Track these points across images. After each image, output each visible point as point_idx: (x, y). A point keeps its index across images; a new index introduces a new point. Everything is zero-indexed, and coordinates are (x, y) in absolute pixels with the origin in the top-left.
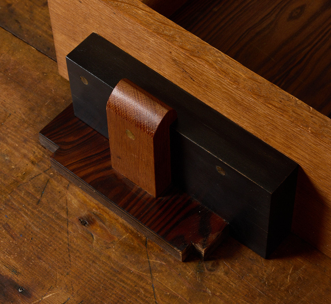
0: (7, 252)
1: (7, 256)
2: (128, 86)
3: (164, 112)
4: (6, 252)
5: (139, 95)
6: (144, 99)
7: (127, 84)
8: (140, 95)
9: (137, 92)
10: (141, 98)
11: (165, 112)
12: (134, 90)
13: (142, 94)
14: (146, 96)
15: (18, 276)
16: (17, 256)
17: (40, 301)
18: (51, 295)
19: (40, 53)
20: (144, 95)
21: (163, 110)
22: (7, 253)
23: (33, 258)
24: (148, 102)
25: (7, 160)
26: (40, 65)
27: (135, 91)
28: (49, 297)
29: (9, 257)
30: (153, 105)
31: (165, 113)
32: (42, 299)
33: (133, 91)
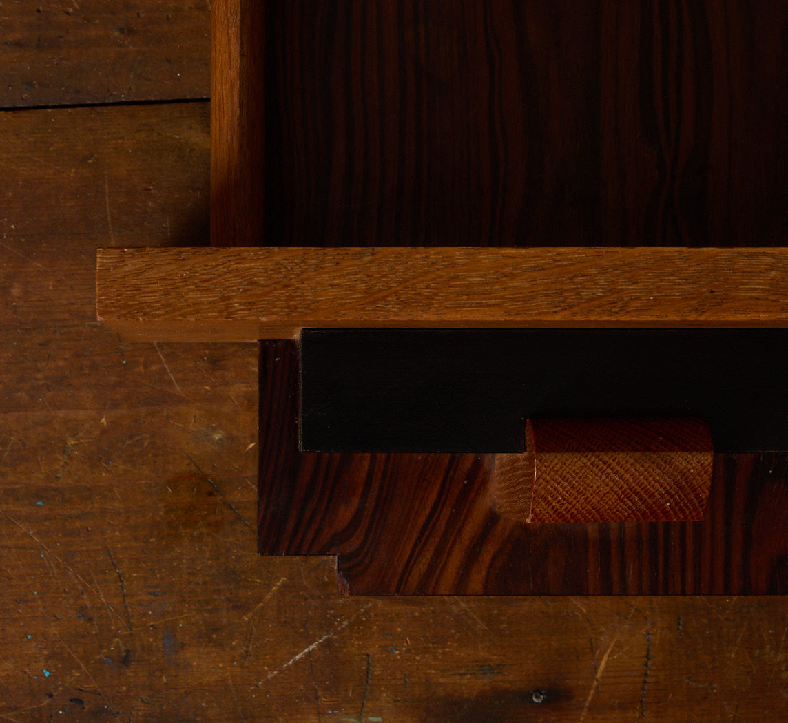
0: (433, 643)
1: (440, 651)
2: (567, 460)
3: (703, 463)
4: (430, 645)
5: (611, 461)
6: (632, 465)
7: (559, 456)
8: (613, 460)
9: (600, 460)
10: (621, 467)
11: (707, 463)
12: (589, 460)
13: (615, 455)
14: (631, 454)
15: (504, 675)
16: (458, 634)
17: (597, 687)
18: (605, 657)
19: (24, 114)
20: (622, 455)
21: (698, 462)
22: (435, 645)
23: (495, 612)
24: (646, 466)
25: (220, 439)
26: (55, 145)
27: (592, 460)
28: (607, 663)
29: (448, 649)
30: (663, 464)
31: (709, 465)
32: (597, 680)
33: (589, 463)
